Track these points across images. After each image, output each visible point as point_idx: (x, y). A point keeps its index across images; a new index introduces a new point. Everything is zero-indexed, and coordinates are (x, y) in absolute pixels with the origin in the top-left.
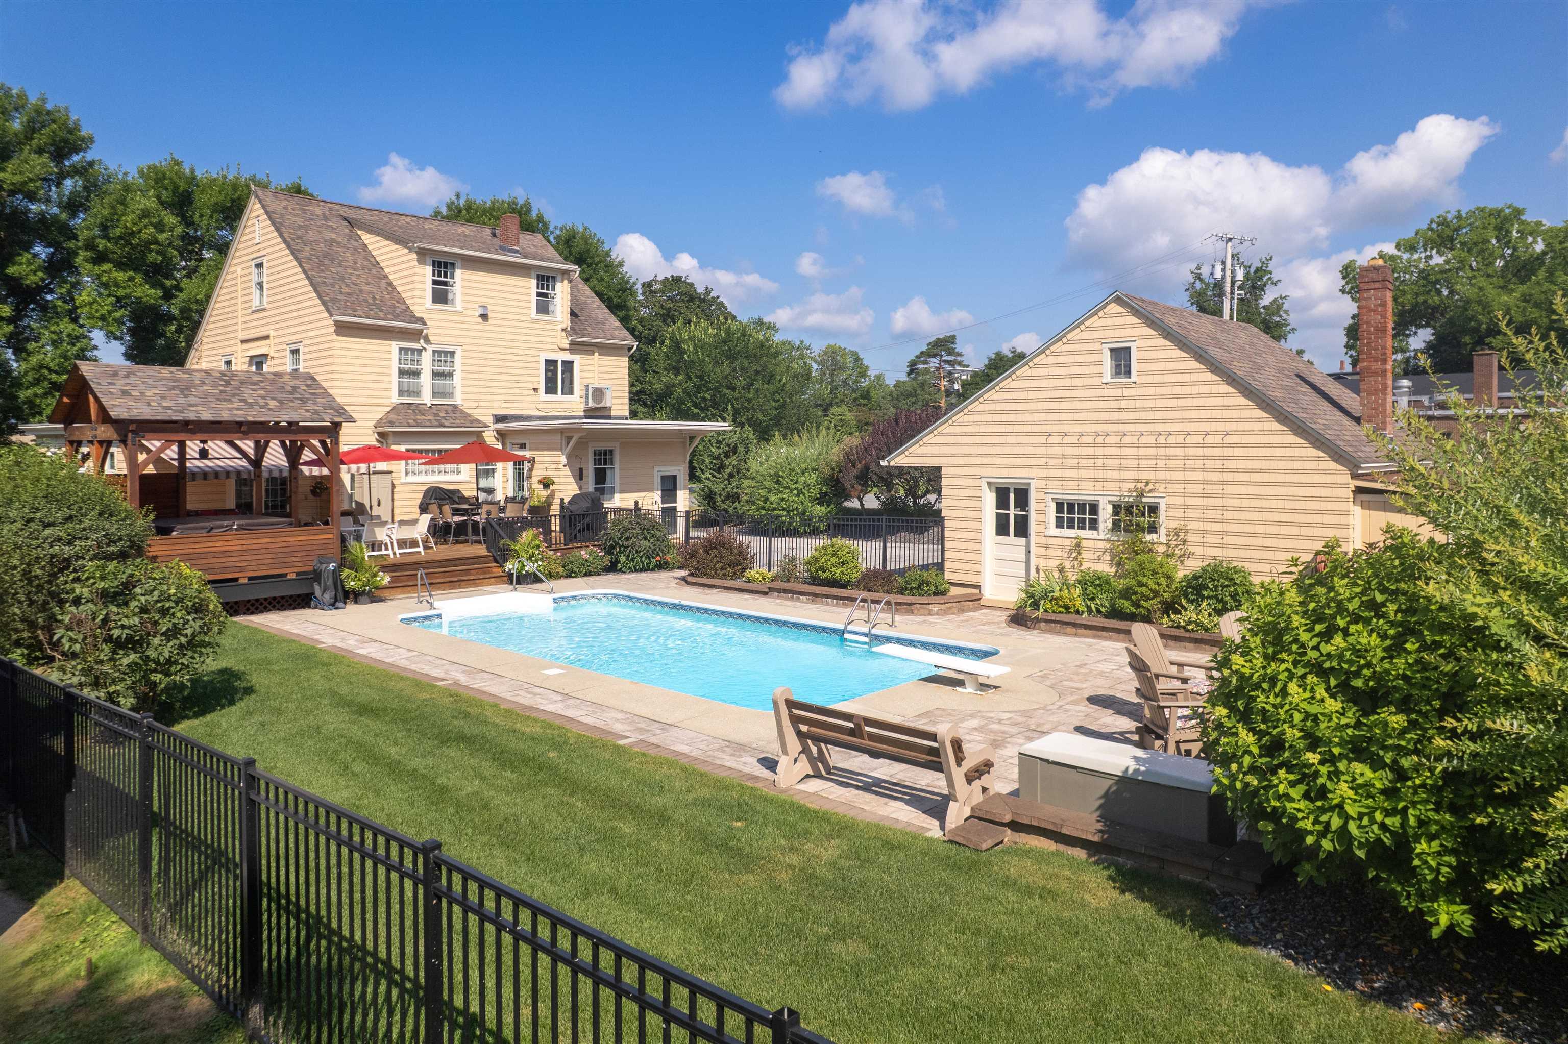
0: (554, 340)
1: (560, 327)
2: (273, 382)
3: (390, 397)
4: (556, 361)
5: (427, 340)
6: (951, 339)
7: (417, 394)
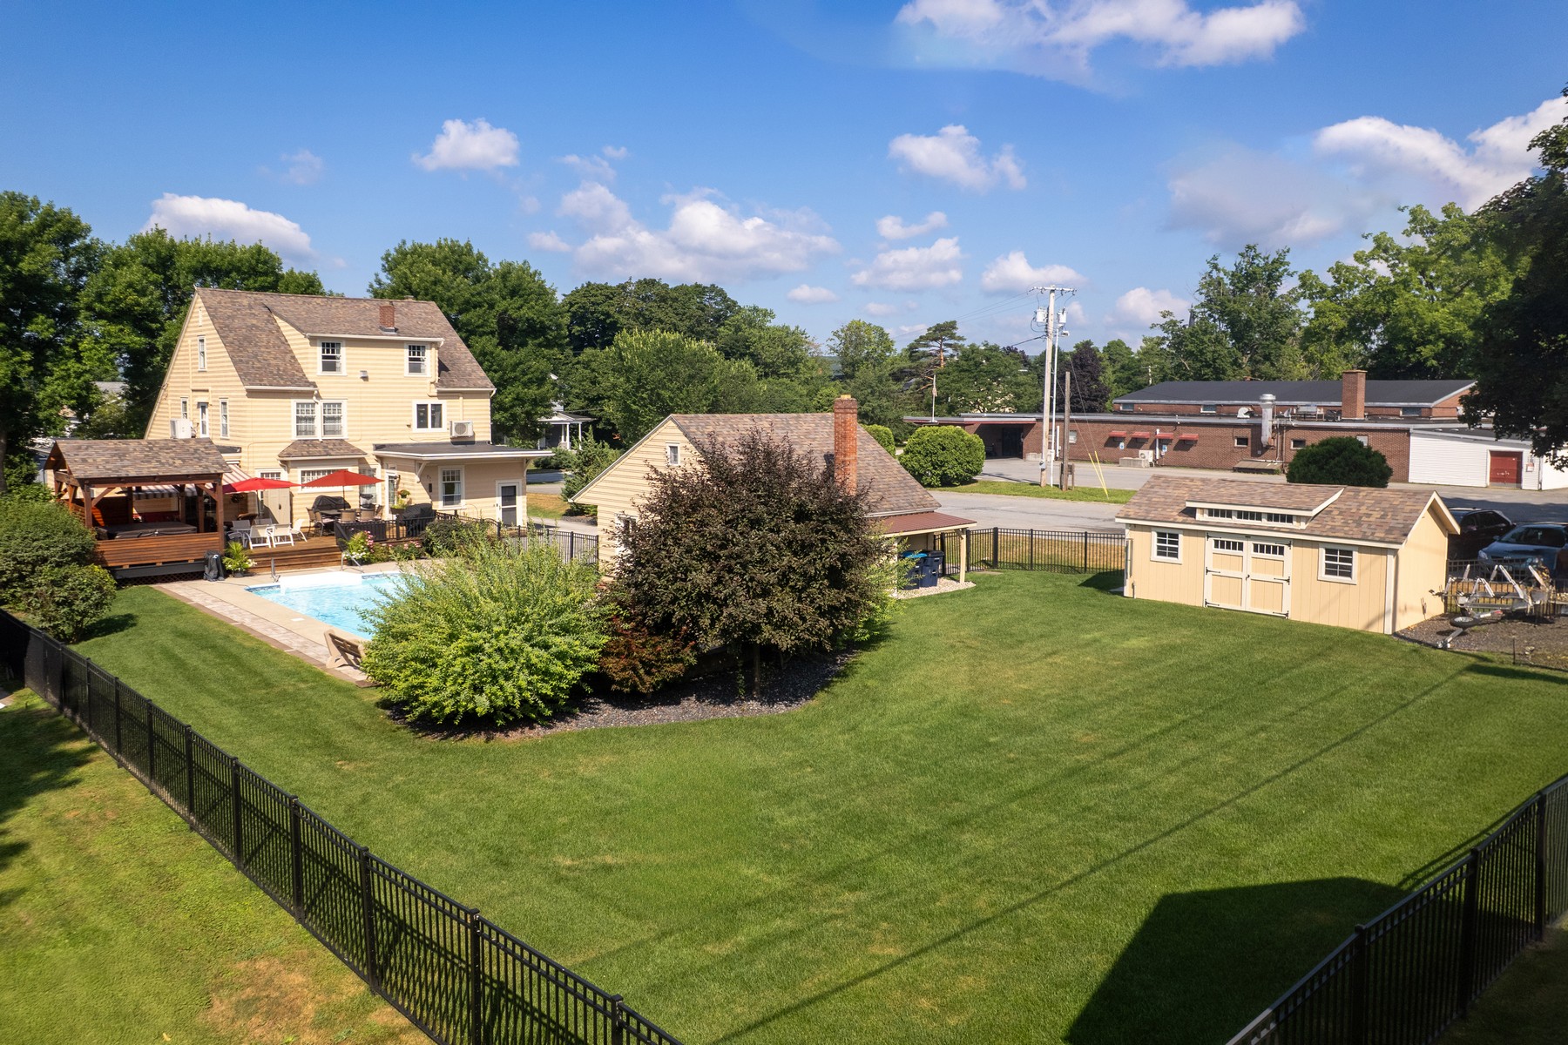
0: (424, 391)
1: (429, 381)
2: (183, 446)
3: (289, 437)
4: (426, 405)
5: (318, 396)
7: (312, 432)
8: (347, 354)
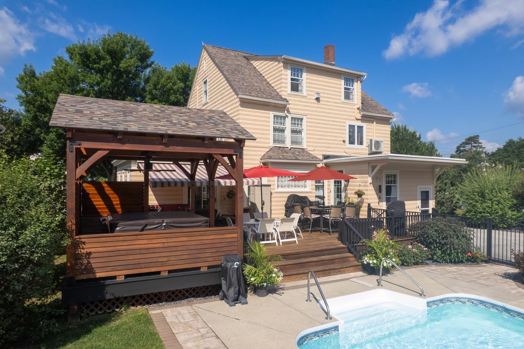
0: (353, 114)
1: (356, 107)
3: (269, 143)
4: (354, 126)
5: (288, 112)
6: (477, 137)
7: (283, 142)
8: (307, 79)
